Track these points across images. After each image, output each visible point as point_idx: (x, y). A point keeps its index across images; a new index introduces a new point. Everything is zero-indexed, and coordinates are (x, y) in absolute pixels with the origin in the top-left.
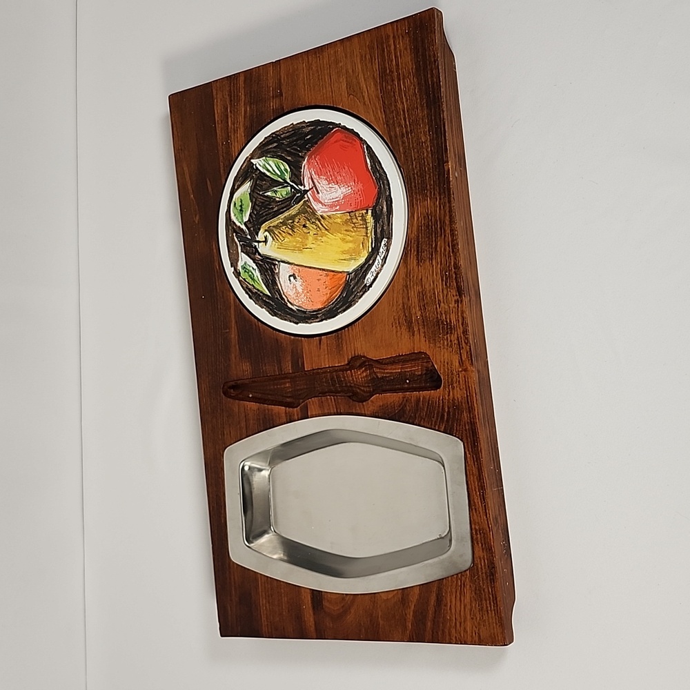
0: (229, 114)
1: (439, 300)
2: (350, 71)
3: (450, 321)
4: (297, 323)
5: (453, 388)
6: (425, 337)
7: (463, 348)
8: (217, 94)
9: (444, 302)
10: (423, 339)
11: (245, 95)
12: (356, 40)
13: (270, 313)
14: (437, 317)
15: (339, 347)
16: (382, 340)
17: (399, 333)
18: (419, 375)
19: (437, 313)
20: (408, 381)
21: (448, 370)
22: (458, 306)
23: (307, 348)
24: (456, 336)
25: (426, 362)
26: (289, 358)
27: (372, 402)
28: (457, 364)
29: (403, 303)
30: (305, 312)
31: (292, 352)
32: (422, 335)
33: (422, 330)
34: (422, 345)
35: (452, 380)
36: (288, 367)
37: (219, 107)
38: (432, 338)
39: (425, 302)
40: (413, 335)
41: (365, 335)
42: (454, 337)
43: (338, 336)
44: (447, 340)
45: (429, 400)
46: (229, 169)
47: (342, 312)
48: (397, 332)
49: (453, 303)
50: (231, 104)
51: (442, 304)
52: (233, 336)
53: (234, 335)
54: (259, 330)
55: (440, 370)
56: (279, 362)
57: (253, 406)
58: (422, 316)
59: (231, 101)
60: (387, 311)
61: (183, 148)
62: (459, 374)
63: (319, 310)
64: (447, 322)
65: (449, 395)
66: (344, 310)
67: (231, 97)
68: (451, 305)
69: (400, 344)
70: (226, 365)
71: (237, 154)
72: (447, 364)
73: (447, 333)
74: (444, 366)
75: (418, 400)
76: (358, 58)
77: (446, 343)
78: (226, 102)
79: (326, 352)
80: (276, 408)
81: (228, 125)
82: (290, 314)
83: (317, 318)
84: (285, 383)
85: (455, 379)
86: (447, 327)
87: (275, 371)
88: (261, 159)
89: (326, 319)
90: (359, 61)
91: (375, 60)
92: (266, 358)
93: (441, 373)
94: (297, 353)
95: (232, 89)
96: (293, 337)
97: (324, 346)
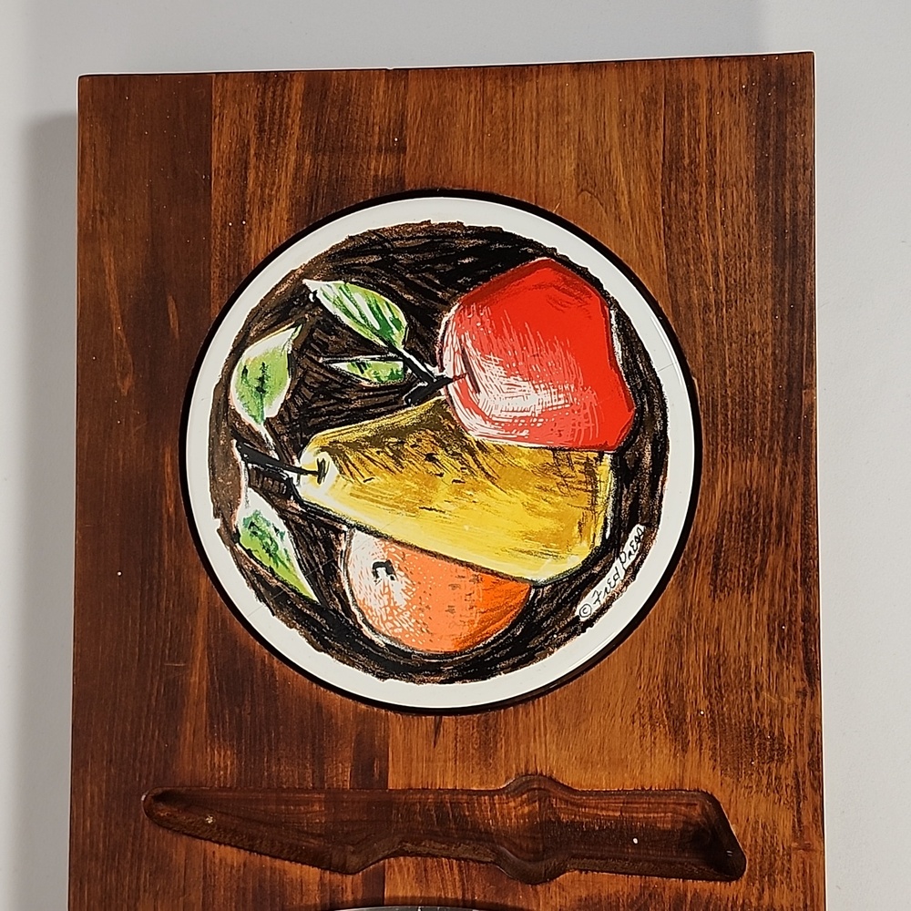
0: (253, 161)
1: (757, 683)
2: (590, 138)
3: (782, 734)
4: (383, 677)
5: (773, 885)
6: (713, 758)
7: (805, 797)
8: (223, 106)
9: (769, 690)
10: (707, 763)
11: (303, 128)
12: (612, 74)
13: (309, 642)
14: (749, 721)
15: (487, 750)
16: (601, 748)
17: (647, 742)
18: (664, 831)
19: (750, 711)
20: (635, 841)
21: (764, 840)
22: (804, 704)
23: (400, 738)
24: (791, 767)
25: (688, 805)
26: (348, 753)
27: (561, 887)
28: (788, 832)
29: (666, 675)
30: (407, 655)
31: (359, 742)
32: (707, 753)
33: (707, 743)
34: (704, 775)
35: (771, 865)
36: (342, 774)
37: (225, 138)
38: (732, 764)
39: (723, 680)
40: (684, 751)
41: (559, 731)
42: (786, 772)
43: (486, 721)
44: (770, 774)
45: (708, 903)
46: (235, 287)
47: (506, 670)
48: (643, 736)
49: (793, 695)
50: (260, 139)
51: (765, 694)
52: (194, 679)
53: (197, 678)
54: (273, 675)
55: (745, 838)
56: (319, 760)
57: (232, 856)
58: (712, 711)
59: (261, 131)
60: (621, 686)
61: (107, 210)
62: (789, 855)
63: (448, 655)
64: (772, 734)
65: (760, 898)
66: (514, 667)
67: (262, 122)
68: (786, 699)
69: (648, 765)
70: (164, 746)
71: (261, 257)
72: (764, 827)
73: (772, 758)
74: (755, 830)
75: (680, 899)
76: (615, 114)
77: (765, 781)
78: (248, 130)
79: (451, 755)
80: (295, 870)
81: (246, 186)
82: (365, 653)
83: (439, 673)
84: (309, 802)
85: (779, 863)
86: (772, 745)
87: (302, 778)
88: (330, 283)
89: (462, 679)
90: (615, 123)
91: (657, 129)
92: (282, 745)
93: (746, 843)
94: (372, 745)
95: (268, 104)
96: (363, 707)
97: (447, 739)
